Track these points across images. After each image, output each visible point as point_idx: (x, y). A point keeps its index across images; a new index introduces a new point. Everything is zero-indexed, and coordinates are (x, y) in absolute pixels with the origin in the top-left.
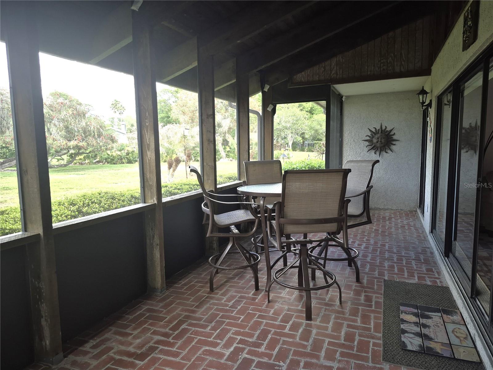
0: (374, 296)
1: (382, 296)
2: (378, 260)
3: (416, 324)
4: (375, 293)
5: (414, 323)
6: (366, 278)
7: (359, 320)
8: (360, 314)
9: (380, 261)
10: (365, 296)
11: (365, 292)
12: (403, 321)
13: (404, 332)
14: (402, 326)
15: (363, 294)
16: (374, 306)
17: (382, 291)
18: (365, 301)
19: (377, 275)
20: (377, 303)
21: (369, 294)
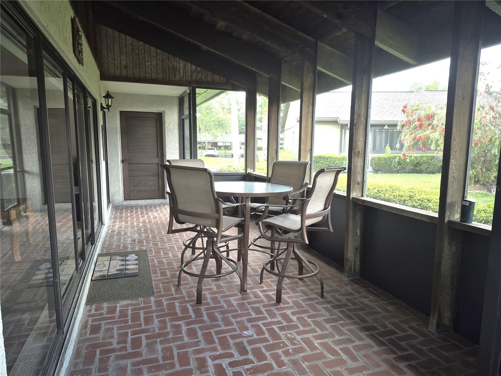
0: (159, 277)
1: (153, 279)
2: (169, 329)
3: (128, 265)
4: (160, 280)
5: (129, 265)
6: (173, 292)
7: (165, 261)
8: (166, 264)
9: (166, 328)
10: (166, 275)
11: (168, 279)
12: (136, 265)
13: (136, 260)
14: (137, 262)
15: (169, 276)
16: (158, 270)
17: (154, 283)
18: (165, 272)
19: (163, 300)
20: (156, 273)
21: (164, 277)
